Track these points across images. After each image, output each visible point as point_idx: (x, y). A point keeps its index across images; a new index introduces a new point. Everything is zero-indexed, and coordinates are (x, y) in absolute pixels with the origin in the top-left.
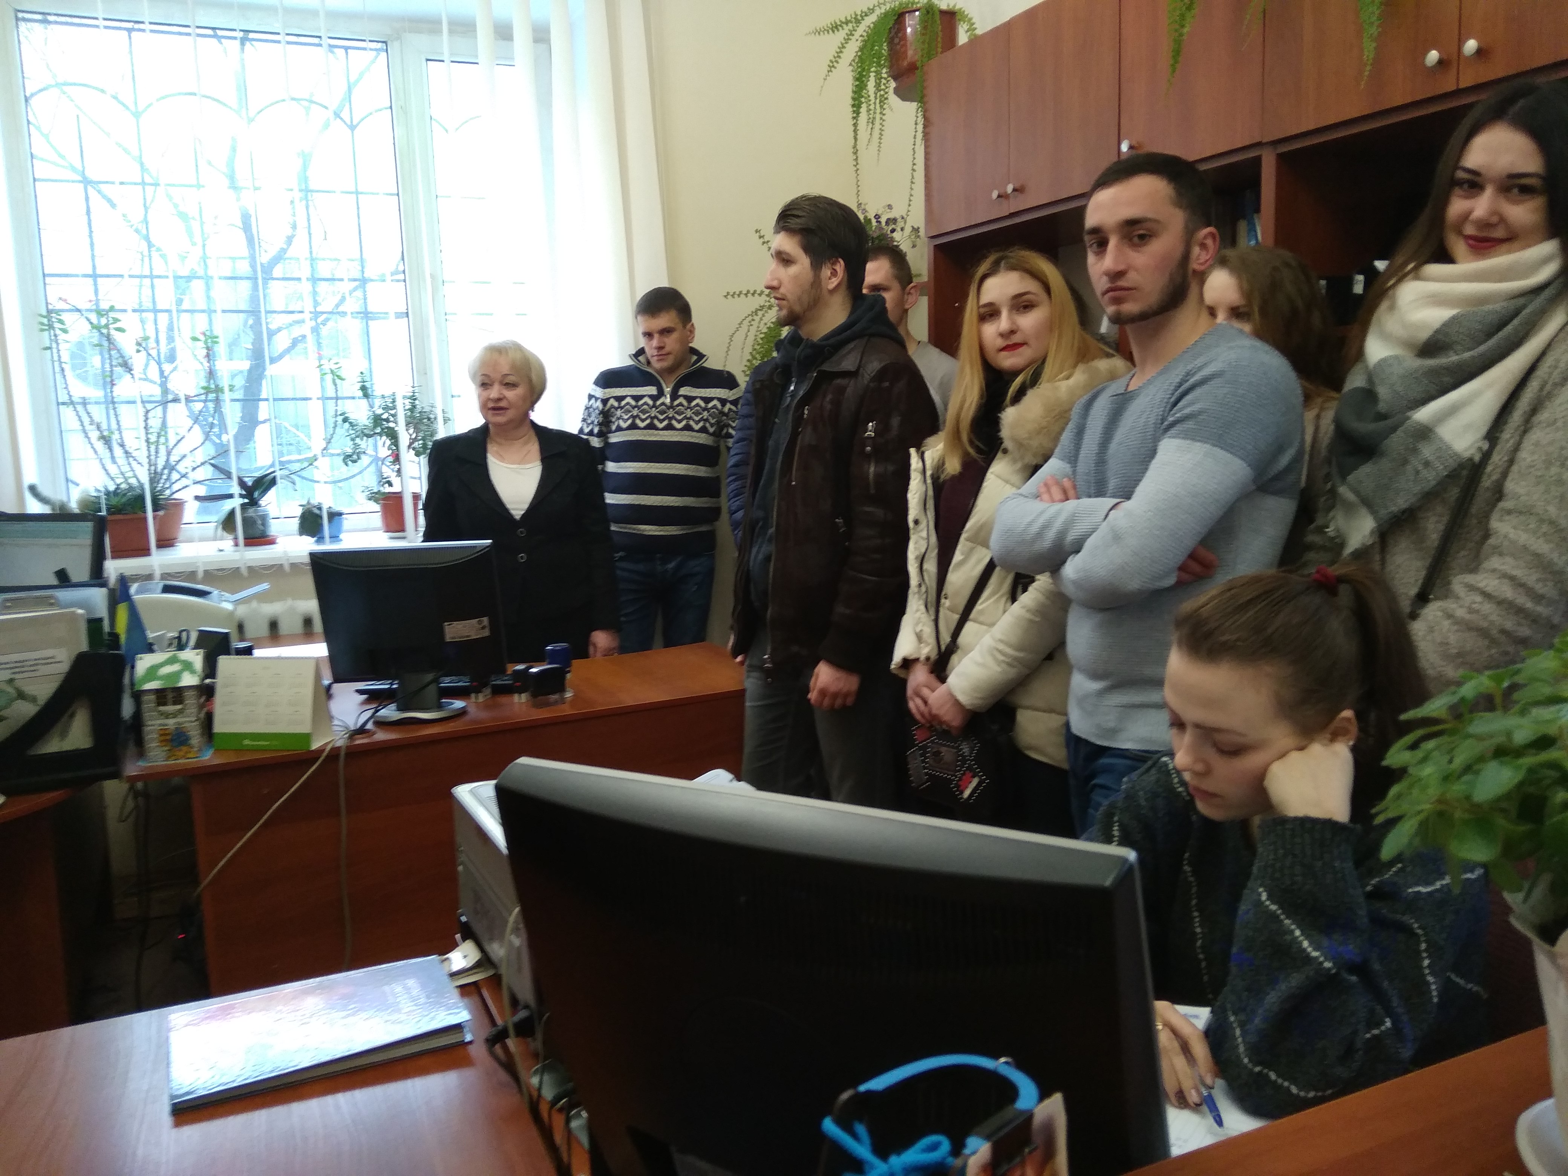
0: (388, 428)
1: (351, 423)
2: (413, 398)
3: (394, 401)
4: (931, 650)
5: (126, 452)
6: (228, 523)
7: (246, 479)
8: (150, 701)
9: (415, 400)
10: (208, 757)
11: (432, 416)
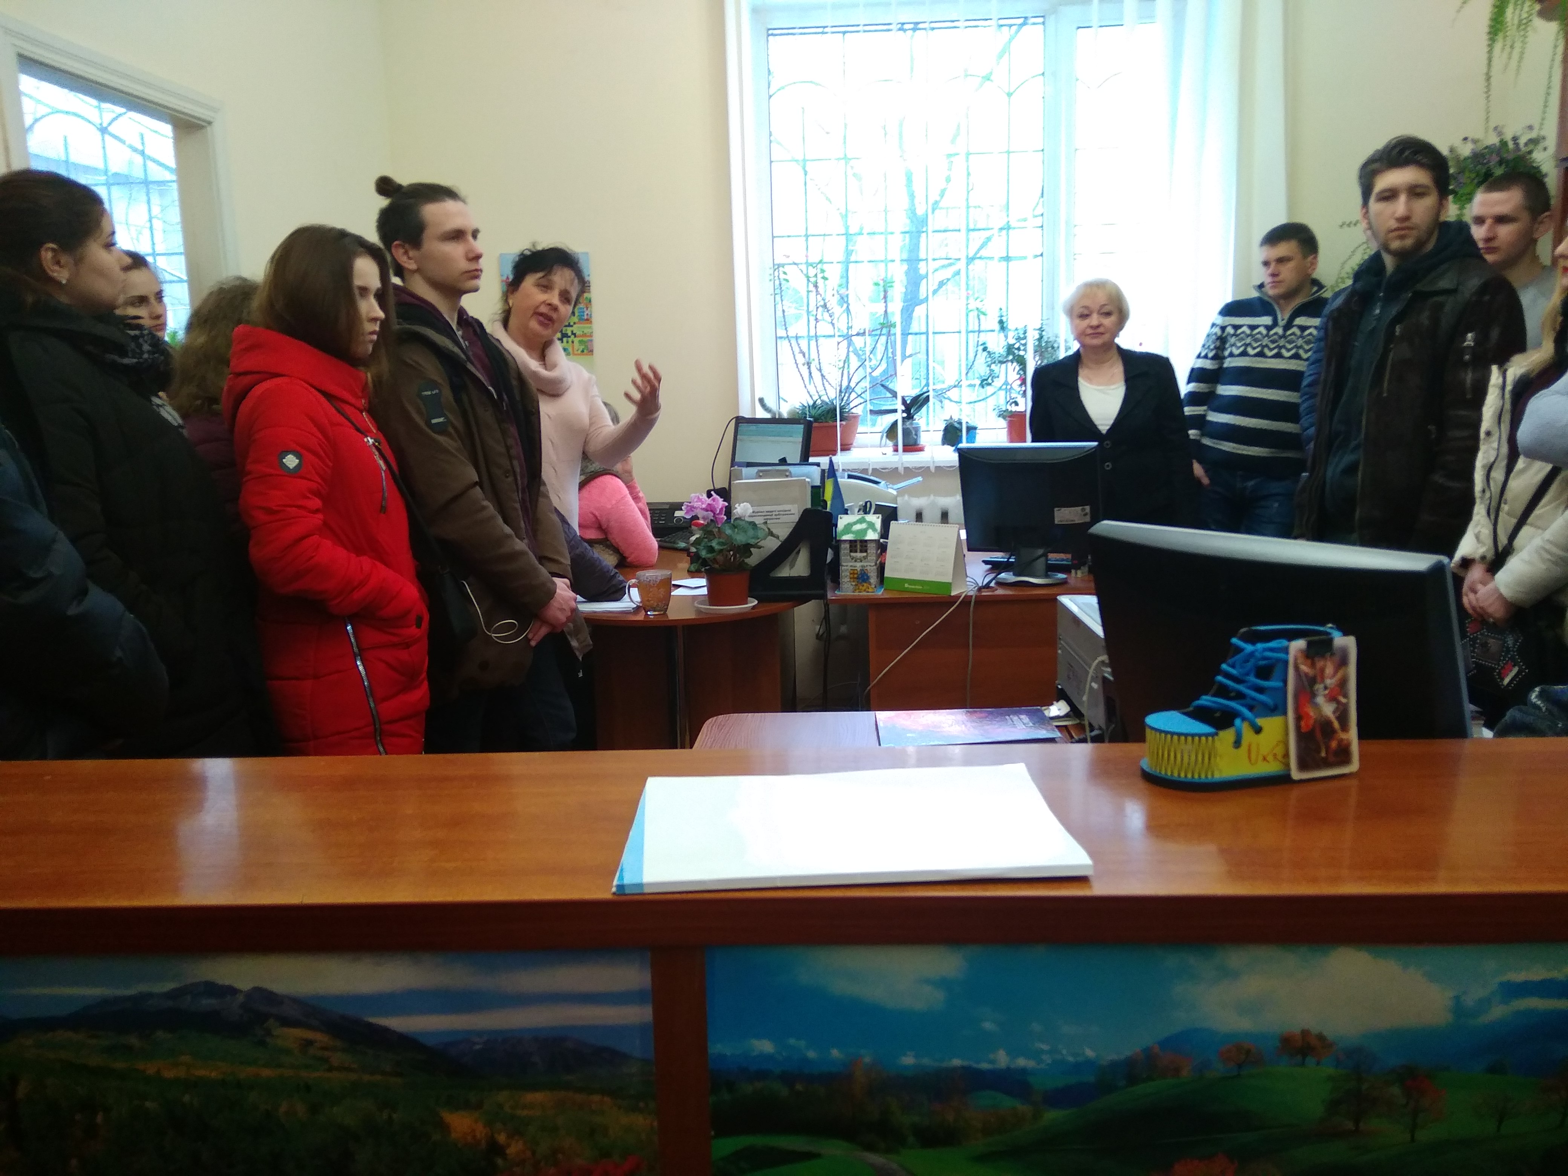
0: (1019, 356)
1: (989, 352)
2: (1041, 330)
3: (1025, 333)
4: (1487, 551)
5: (822, 376)
6: (891, 432)
7: (906, 399)
8: (845, 549)
9: (1043, 331)
10: (880, 593)
11: (1056, 345)
